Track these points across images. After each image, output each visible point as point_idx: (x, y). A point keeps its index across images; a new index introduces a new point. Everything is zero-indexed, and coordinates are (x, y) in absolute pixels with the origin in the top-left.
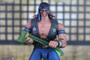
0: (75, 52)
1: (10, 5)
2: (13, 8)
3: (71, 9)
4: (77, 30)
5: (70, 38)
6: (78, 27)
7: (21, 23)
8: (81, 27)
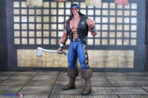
0: (106, 57)
1: (39, 8)
2: (42, 12)
3: (101, 13)
4: (109, 34)
5: (101, 42)
6: (109, 31)
7: (50, 27)
8: (112, 31)
